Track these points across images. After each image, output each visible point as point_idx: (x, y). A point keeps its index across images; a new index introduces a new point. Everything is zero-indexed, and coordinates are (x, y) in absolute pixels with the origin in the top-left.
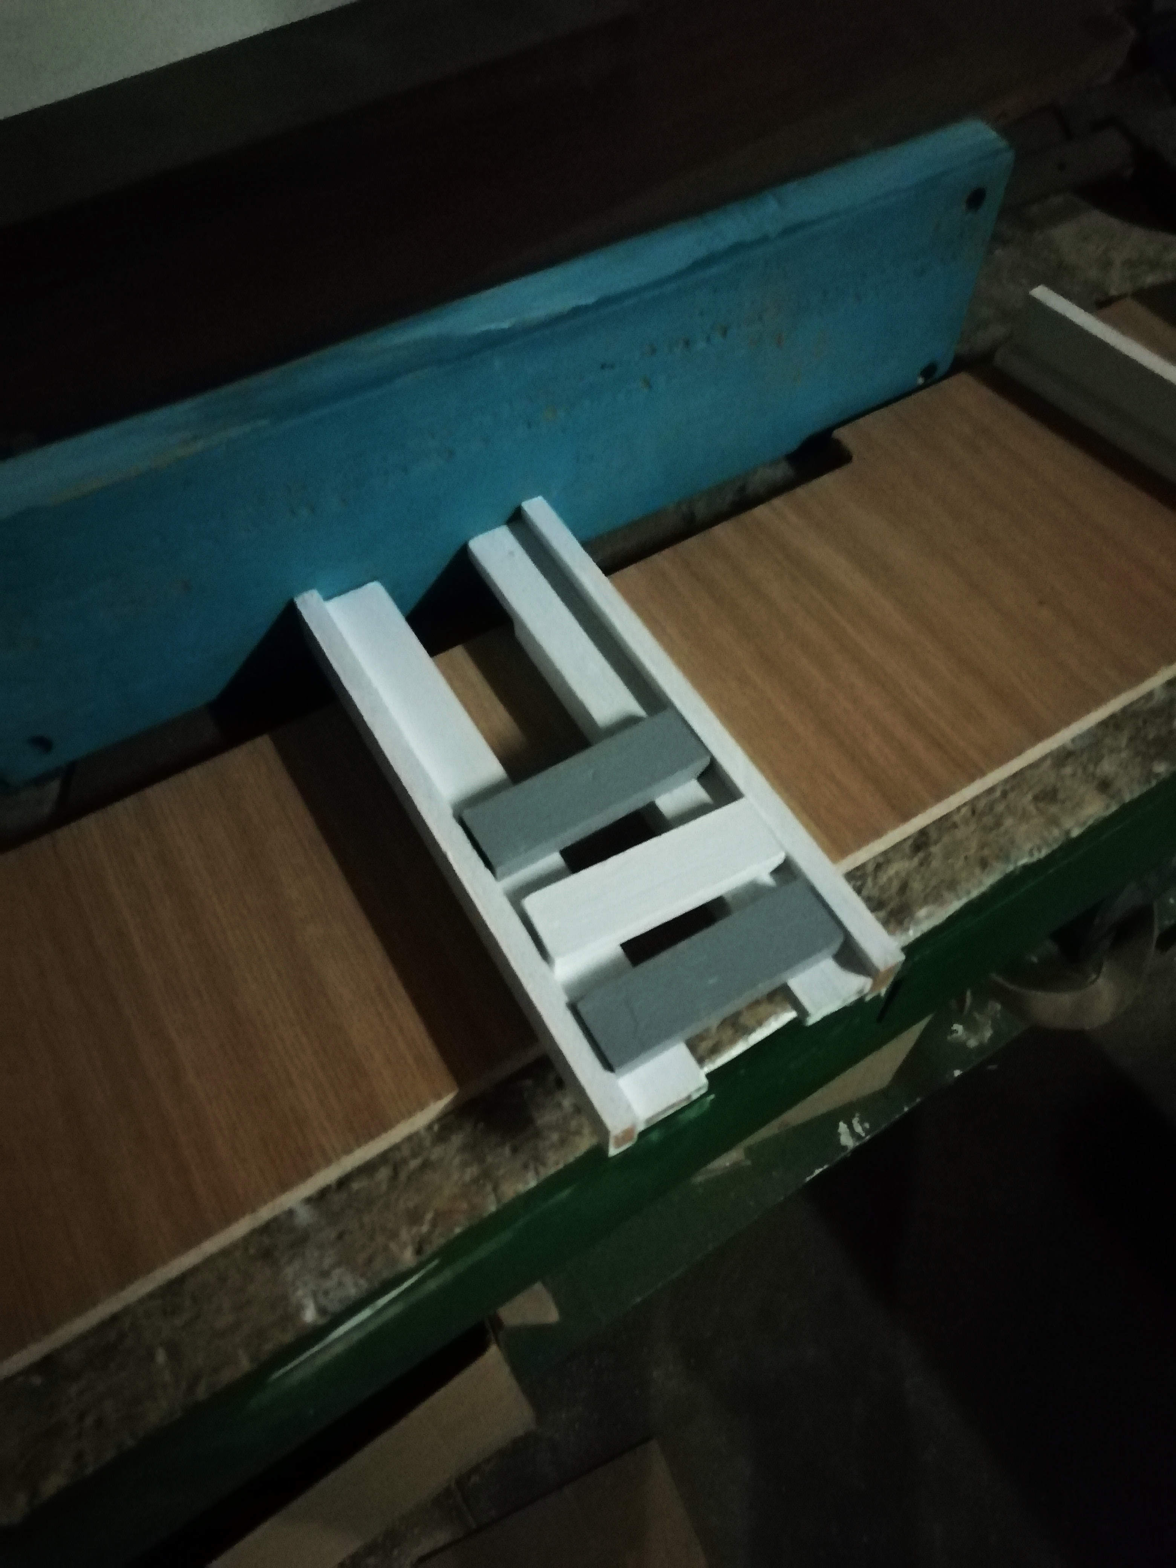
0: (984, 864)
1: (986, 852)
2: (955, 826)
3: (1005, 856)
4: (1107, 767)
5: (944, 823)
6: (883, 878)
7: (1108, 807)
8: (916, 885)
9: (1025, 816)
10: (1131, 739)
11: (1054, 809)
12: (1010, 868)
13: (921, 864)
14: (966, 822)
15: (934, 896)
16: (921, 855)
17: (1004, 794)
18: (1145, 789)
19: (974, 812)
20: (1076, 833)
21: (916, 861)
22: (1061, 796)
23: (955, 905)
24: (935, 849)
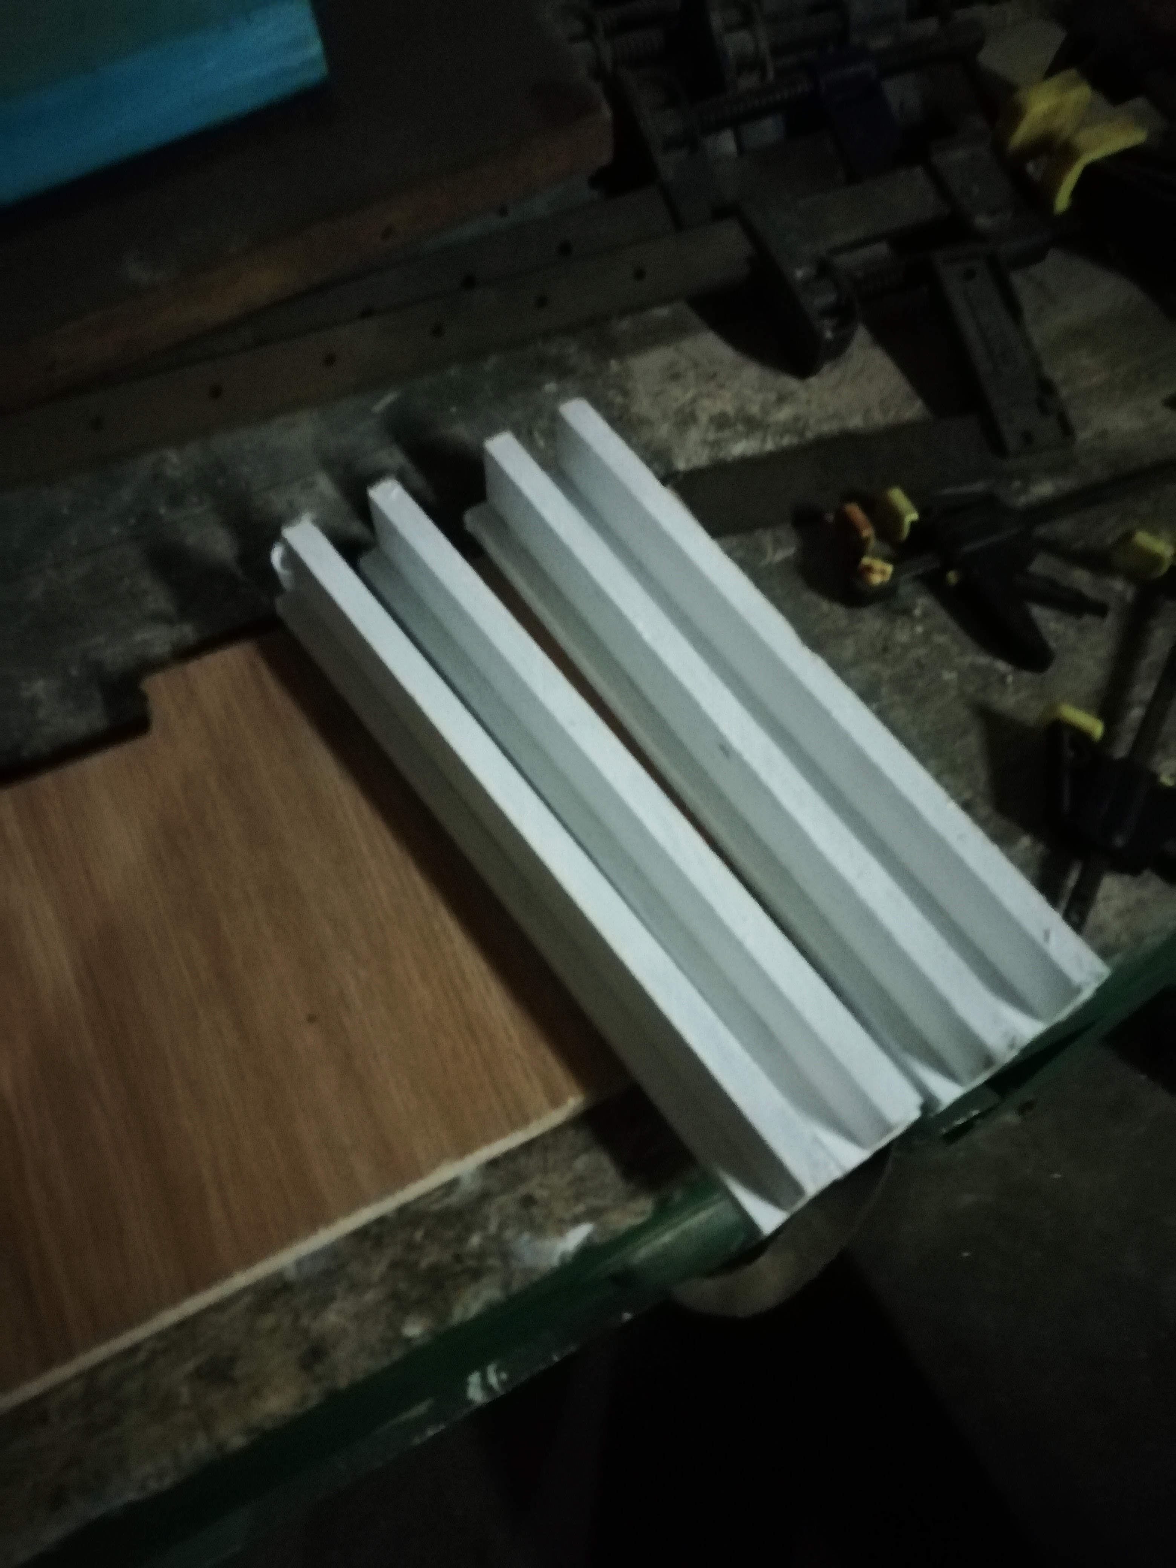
0: (58, 1501)
1: (71, 1477)
4: (334, 1318)
7: (302, 1396)
10: (392, 1268)
11: (216, 1397)
14: (67, 1411)
17: (151, 1360)
18: (377, 1365)
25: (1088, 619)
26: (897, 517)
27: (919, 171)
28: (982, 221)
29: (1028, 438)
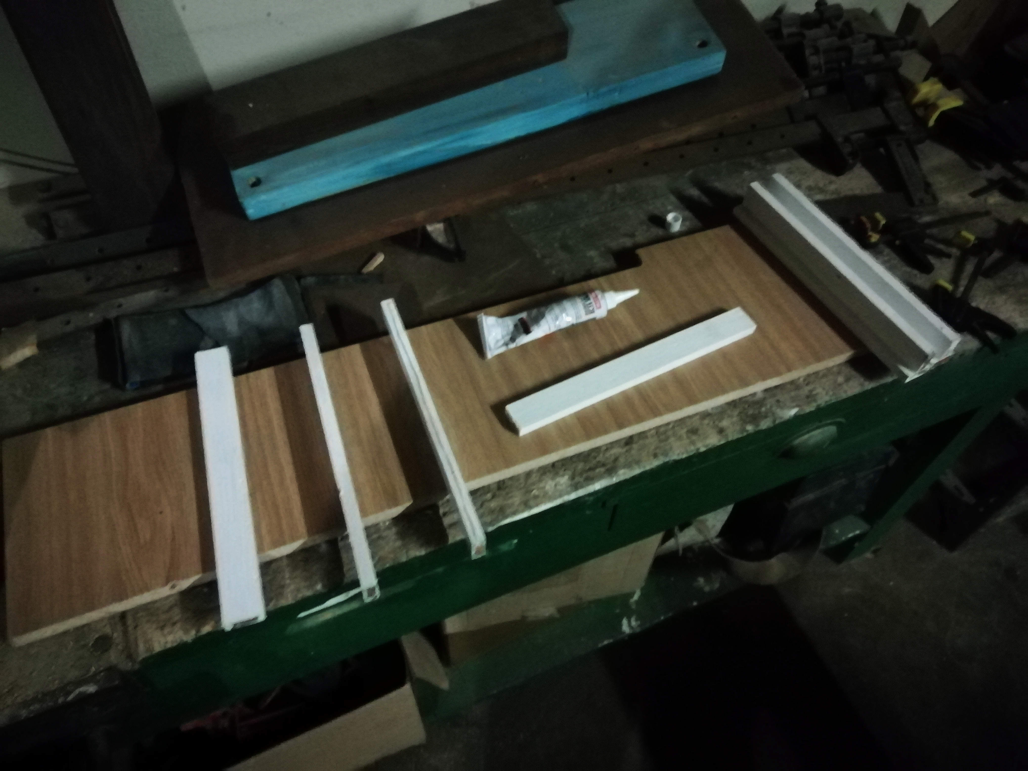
0: (655, 456)
1: (658, 451)
2: (646, 437)
3: (666, 454)
4: (725, 423)
5: (642, 435)
6: (608, 455)
7: (720, 441)
8: (622, 460)
9: (680, 438)
10: (740, 413)
11: (694, 438)
12: (667, 460)
13: (627, 451)
14: (652, 436)
15: (628, 466)
16: (627, 448)
17: (673, 427)
18: (740, 436)
19: (657, 433)
20: (703, 449)
21: (625, 450)
22: (700, 432)
23: (637, 471)
24: (635, 446)
25: (945, 260)
26: (878, 222)
27: (879, 109)
28: (902, 128)
29: (922, 201)
